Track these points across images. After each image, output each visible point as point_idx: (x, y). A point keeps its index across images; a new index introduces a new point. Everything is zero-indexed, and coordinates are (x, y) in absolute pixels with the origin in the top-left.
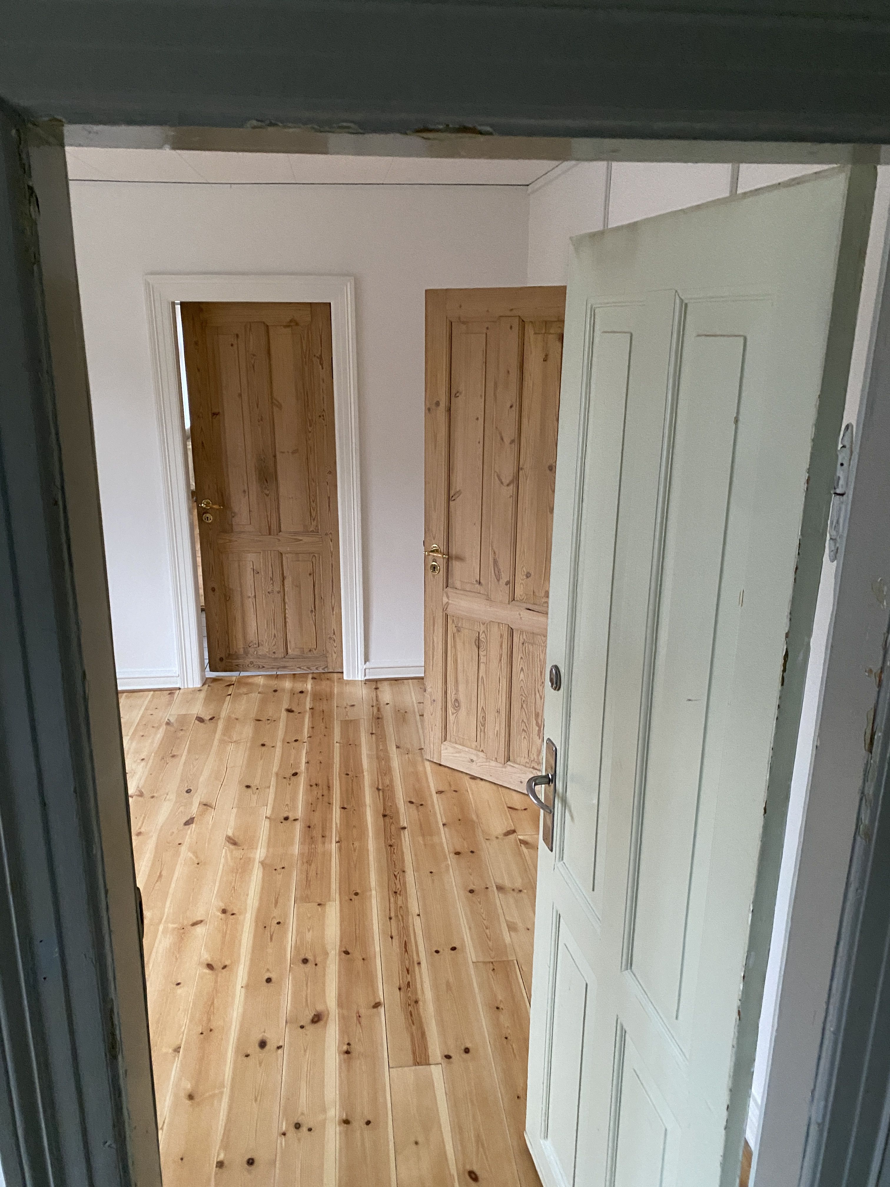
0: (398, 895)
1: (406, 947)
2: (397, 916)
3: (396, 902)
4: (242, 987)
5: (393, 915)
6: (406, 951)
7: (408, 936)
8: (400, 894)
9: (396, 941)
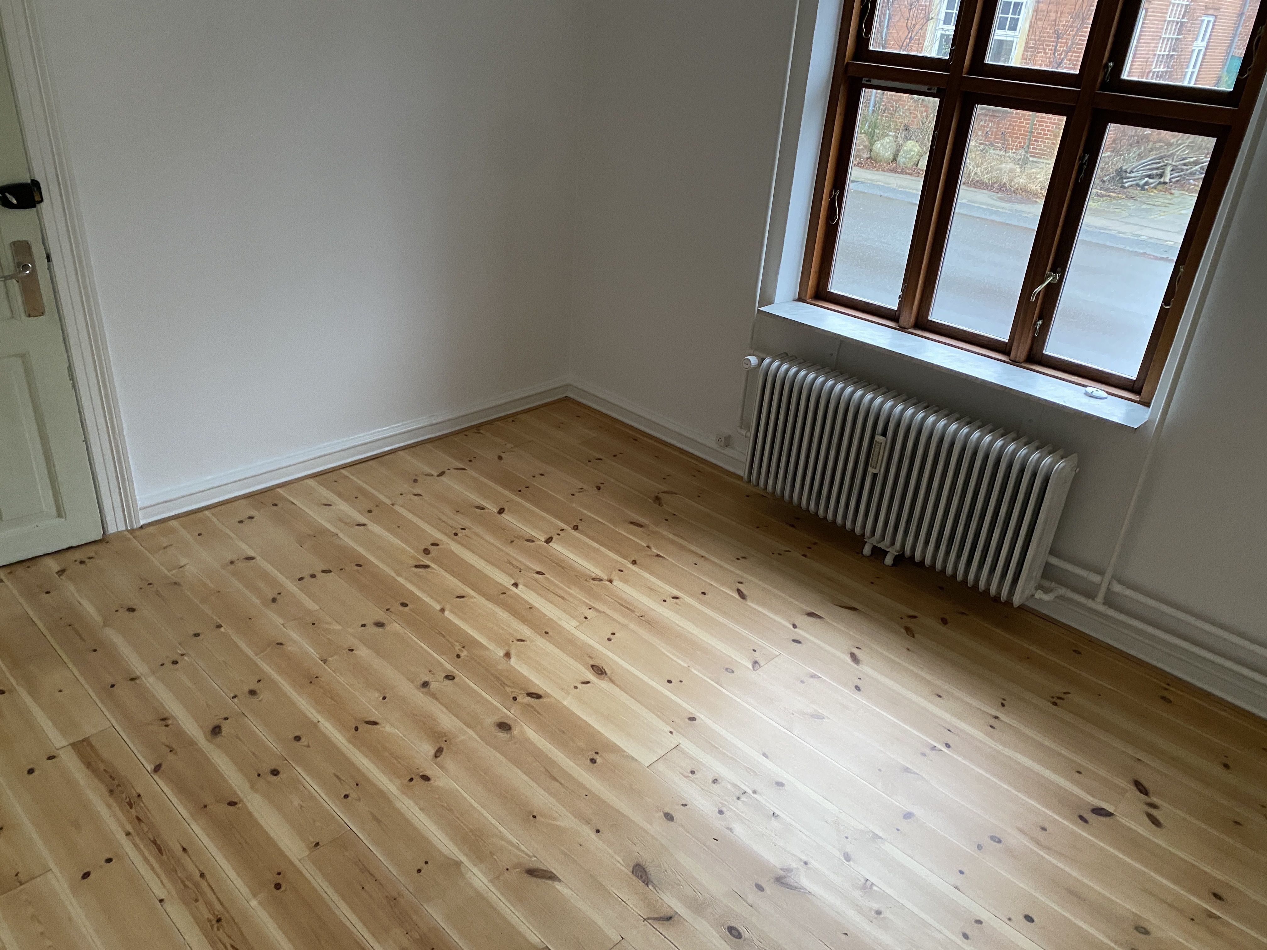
0: (211, 917)
1: (158, 846)
2: (196, 885)
3: (209, 905)
4: (319, 722)
5: (203, 884)
6: (154, 842)
7: (162, 864)
8: (209, 920)
9: (178, 849)
